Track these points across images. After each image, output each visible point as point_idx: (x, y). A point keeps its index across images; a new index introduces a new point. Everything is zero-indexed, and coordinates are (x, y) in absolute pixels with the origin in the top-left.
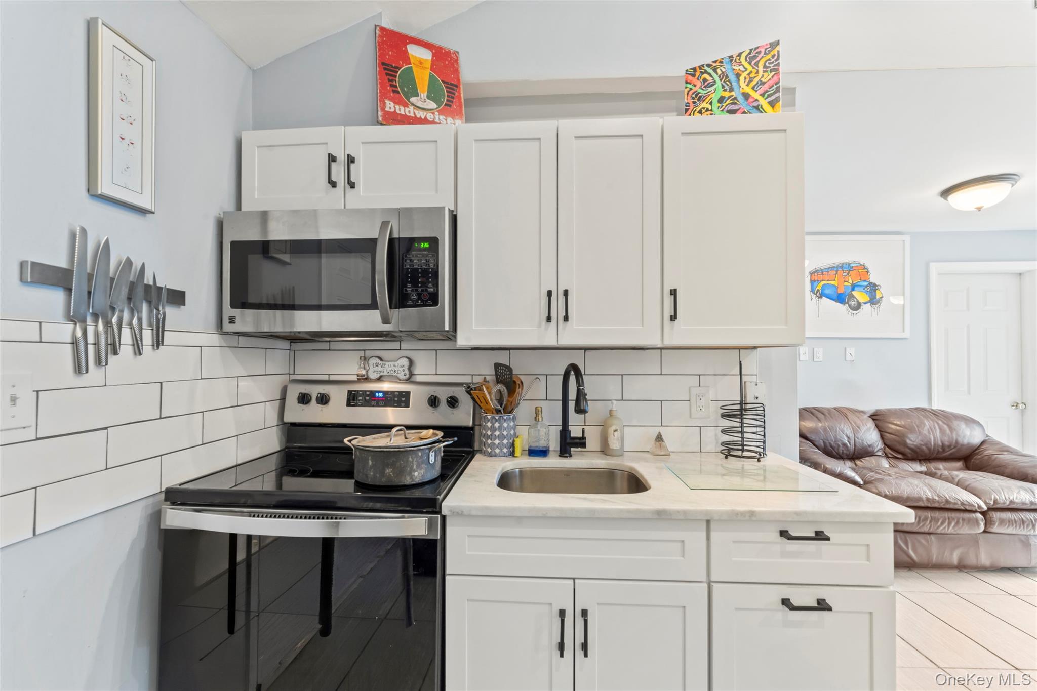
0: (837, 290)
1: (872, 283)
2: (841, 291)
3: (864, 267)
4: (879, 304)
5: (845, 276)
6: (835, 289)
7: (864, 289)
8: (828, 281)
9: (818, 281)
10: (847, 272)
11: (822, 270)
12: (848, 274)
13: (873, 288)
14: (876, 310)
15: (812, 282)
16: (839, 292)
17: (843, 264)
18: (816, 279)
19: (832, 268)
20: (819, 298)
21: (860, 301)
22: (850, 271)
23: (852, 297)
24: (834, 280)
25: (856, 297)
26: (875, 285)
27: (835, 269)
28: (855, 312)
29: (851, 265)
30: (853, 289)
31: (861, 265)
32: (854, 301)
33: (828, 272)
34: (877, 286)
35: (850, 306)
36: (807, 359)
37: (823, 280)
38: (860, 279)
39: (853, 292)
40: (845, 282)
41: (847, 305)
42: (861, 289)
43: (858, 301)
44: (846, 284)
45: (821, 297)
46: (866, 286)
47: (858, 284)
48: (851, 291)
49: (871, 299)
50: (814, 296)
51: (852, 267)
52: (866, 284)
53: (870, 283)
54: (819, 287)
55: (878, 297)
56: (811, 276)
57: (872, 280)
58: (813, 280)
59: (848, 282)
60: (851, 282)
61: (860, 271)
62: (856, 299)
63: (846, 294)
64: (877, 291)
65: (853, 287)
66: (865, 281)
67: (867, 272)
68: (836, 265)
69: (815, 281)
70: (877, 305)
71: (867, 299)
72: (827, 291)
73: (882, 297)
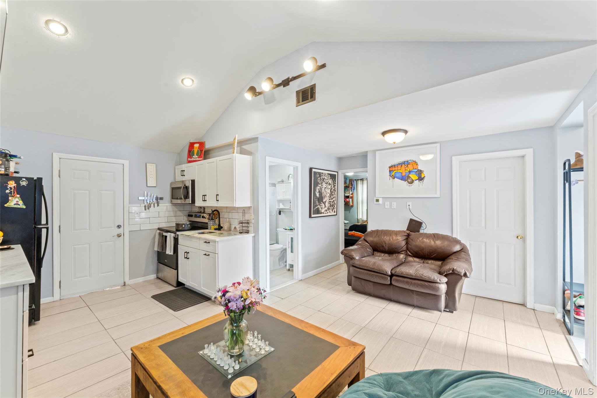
0: (402, 174)
1: (419, 170)
2: (404, 174)
3: (415, 162)
4: (423, 180)
5: (406, 167)
6: (401, 174)
7: (415, 173)
8: (398, 170)
9: (393, 171)
10: (406, 165)
11: (394, 165)
12: (407, 166)
13: (419, 173)
14: (421, 183)
15: (390, 171)
16: (403, 175)
17: (405, 161)
18: (392, 170)
19: (399, 164)
20: (393, 179)
21: (413, 179)
22: (408, 164)
23: (409, 177)
24: (400, 170)
25: (411, 177)
26: (421, 171)
27: (401, 164)
28: (411, 185)
29: (409, 162)
30: (410, 174)
31: (414, 161)
32: (410, 179)
33: (398, 166)
34: (422, 171)
35: (408, 182)
36: (389, 207)
37: (395, 170)
38: (413, 168)
39: (410, 175)
40: (405, 170)
41: (407, 181)
42: (414, 173)
43: (412, 179)
44: (406, 171)
45: (394, 178)
46: (416, 172)
47: (412, 171)
48: (409, 174)
49: (418, 177)
50: (391, 178)
51: (409, 163)
52: (416, 170)
53: (418, 170)
54: (393, 174)
55: (422, 177)
56: (390, 169)
57: (419, 168)
58: (390, 170)
59: (407, 170)
60: (409, 170)
61: (413, 164)
62: (411, 178)
63: (406, 176)
64: (422, 174)
65: (410, 172)
66: (415, 169)
67: (417, 164)
68: (401, 162)
69: (391, 171)
70: (422, 181)
71: (417, 178)
72: (397, 175)
73: (425, 177)
